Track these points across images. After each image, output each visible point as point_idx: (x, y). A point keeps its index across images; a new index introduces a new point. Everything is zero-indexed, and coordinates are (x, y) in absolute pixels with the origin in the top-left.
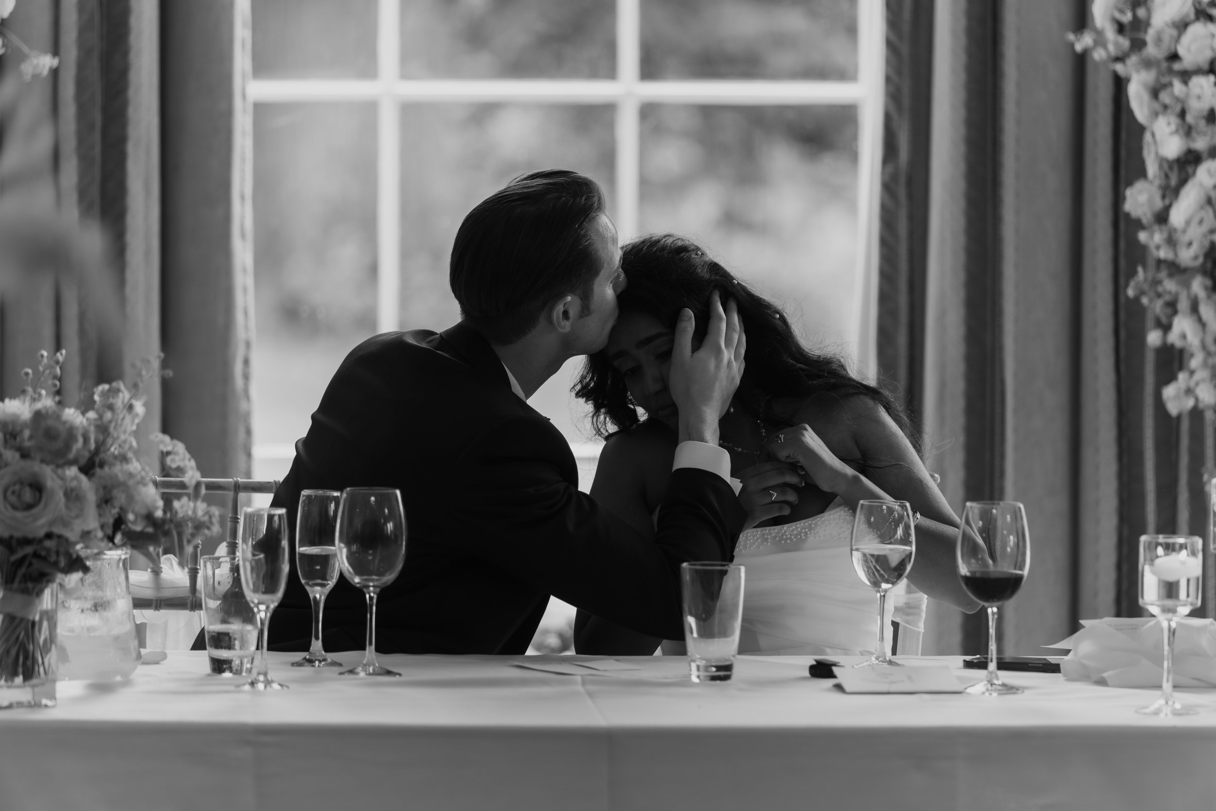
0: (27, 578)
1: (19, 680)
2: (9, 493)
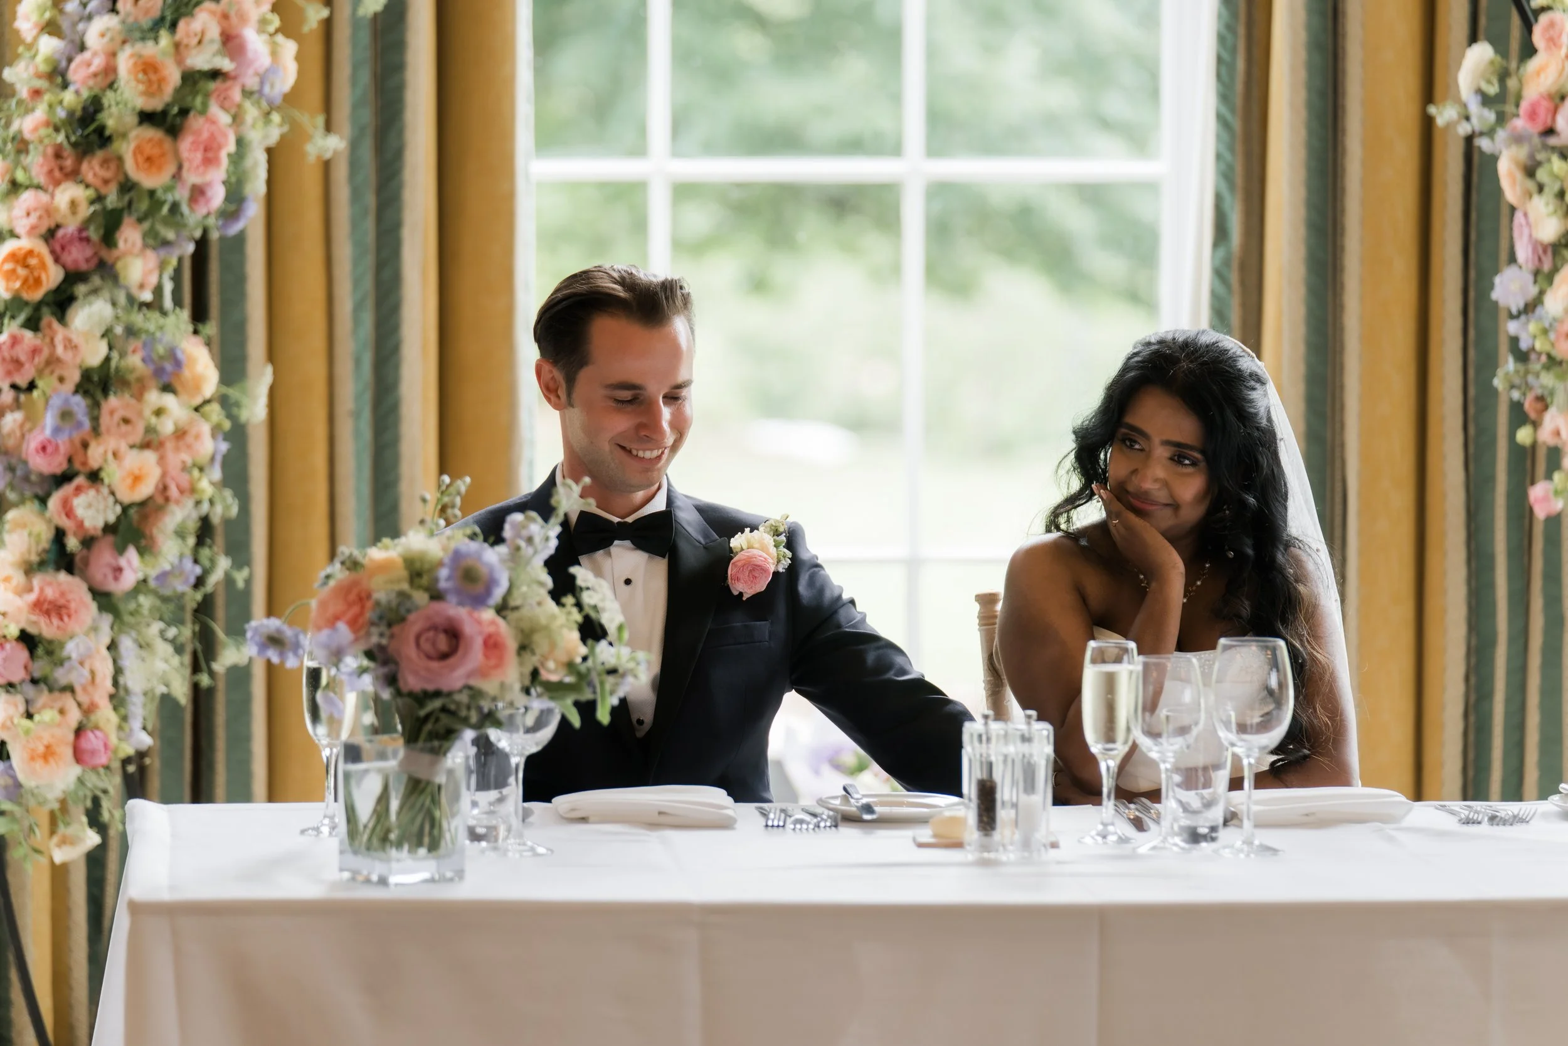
0: (434, 736)
1: (422, 851)
2: (422, 640)
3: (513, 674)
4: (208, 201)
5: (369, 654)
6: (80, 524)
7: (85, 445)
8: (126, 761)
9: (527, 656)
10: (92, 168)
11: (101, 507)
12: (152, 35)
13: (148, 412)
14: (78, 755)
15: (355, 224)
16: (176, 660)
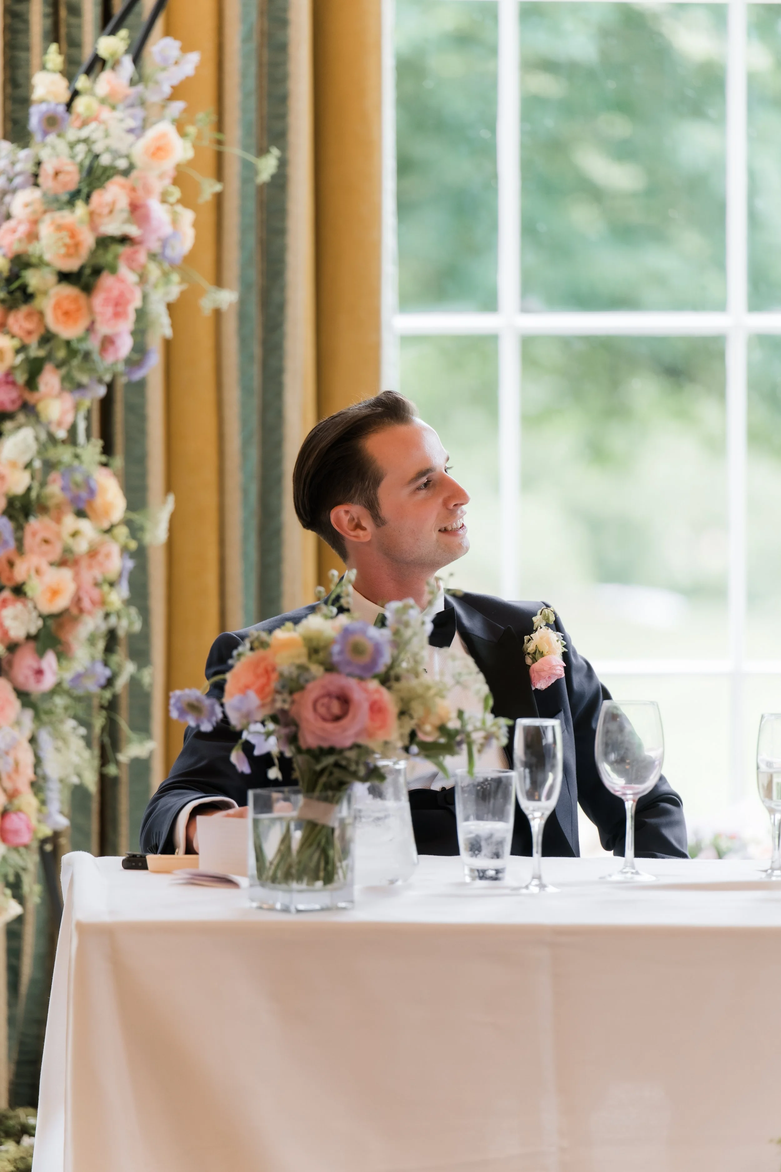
0: (327, 787)
2: (319, 705)
3: (395, 734)
4: (116, 351)
5: (274, 719)
6: (6, 632)
7: (11, 564)
8: (44, 841)
9: (406, 719)
10: (17, 321)
11: (26, 618)
12: (69, 205)
13: (65, 534)
14: (4, 835)
16: (86, 754)
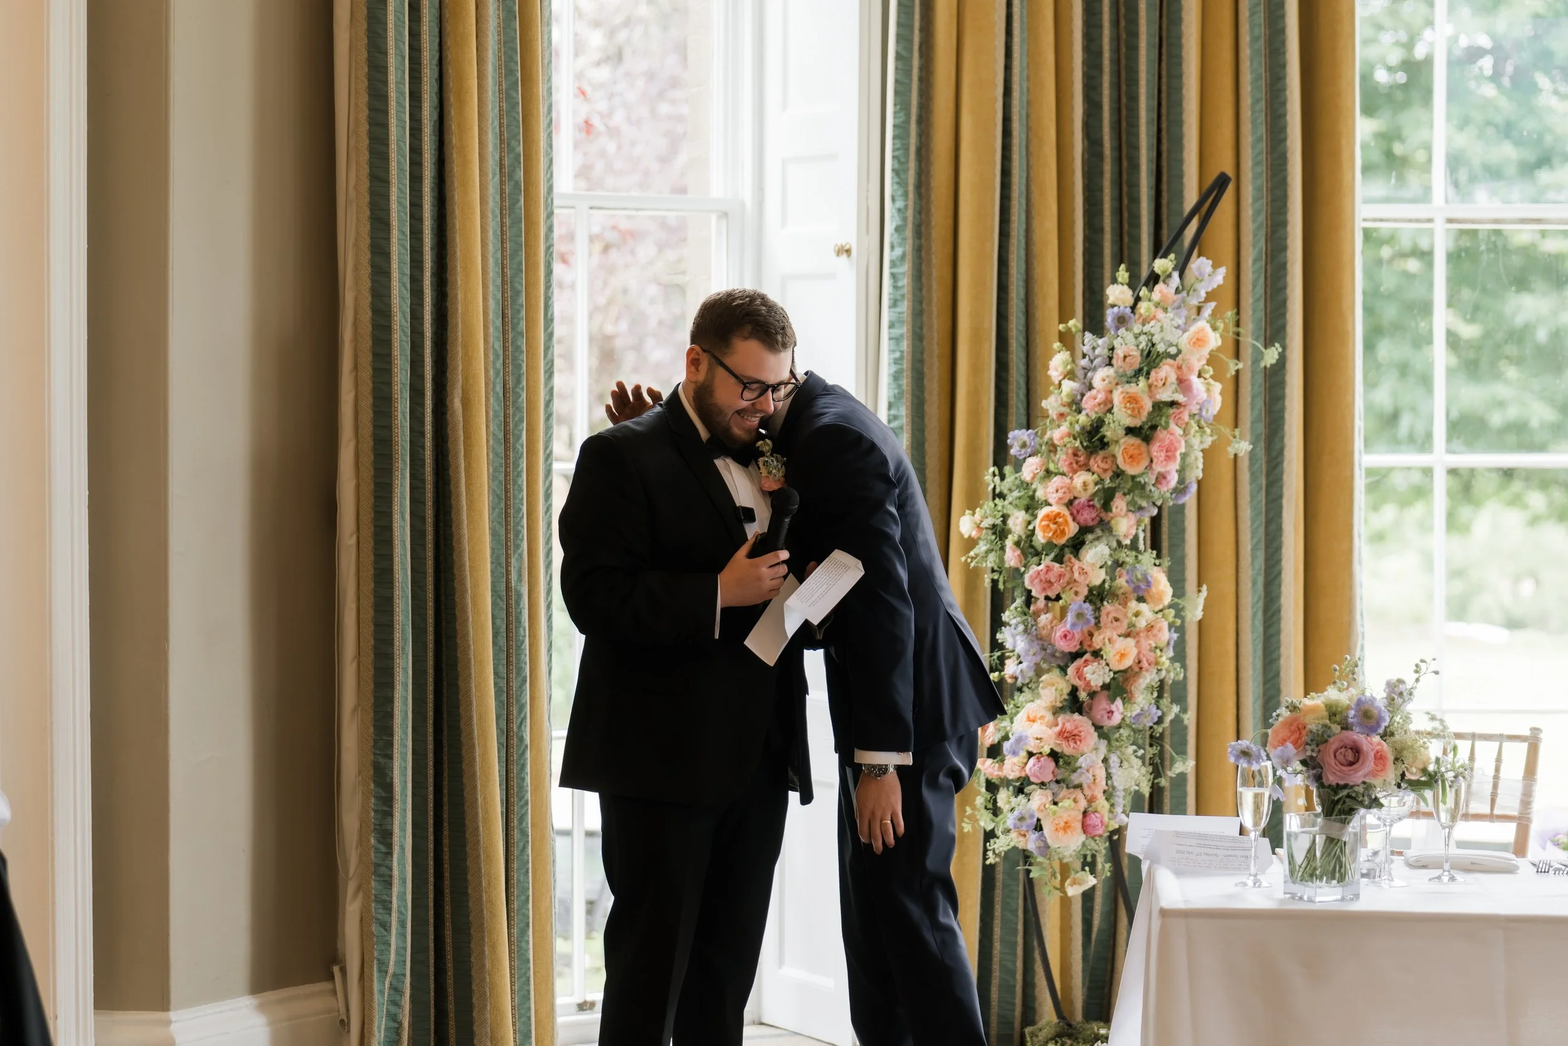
0: (1341, 812)
1: (1334, 882)
2: (1337, 754)
3: (1391, 775)
4: (1168, 482)
5: (1304, 763)
6: (1088, 684)
7: (1091, 635)
8: (1113, 833)
9: (1399, 764)
10: (1097, 462)
11: (1101, 673)
12: (1134, 380)
13: (1130, 615)
14: (1085, 828)
15: (1252, 497)
16: (1144, 770)
